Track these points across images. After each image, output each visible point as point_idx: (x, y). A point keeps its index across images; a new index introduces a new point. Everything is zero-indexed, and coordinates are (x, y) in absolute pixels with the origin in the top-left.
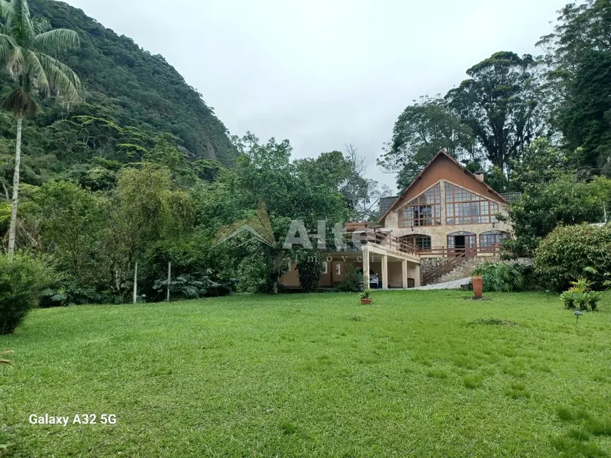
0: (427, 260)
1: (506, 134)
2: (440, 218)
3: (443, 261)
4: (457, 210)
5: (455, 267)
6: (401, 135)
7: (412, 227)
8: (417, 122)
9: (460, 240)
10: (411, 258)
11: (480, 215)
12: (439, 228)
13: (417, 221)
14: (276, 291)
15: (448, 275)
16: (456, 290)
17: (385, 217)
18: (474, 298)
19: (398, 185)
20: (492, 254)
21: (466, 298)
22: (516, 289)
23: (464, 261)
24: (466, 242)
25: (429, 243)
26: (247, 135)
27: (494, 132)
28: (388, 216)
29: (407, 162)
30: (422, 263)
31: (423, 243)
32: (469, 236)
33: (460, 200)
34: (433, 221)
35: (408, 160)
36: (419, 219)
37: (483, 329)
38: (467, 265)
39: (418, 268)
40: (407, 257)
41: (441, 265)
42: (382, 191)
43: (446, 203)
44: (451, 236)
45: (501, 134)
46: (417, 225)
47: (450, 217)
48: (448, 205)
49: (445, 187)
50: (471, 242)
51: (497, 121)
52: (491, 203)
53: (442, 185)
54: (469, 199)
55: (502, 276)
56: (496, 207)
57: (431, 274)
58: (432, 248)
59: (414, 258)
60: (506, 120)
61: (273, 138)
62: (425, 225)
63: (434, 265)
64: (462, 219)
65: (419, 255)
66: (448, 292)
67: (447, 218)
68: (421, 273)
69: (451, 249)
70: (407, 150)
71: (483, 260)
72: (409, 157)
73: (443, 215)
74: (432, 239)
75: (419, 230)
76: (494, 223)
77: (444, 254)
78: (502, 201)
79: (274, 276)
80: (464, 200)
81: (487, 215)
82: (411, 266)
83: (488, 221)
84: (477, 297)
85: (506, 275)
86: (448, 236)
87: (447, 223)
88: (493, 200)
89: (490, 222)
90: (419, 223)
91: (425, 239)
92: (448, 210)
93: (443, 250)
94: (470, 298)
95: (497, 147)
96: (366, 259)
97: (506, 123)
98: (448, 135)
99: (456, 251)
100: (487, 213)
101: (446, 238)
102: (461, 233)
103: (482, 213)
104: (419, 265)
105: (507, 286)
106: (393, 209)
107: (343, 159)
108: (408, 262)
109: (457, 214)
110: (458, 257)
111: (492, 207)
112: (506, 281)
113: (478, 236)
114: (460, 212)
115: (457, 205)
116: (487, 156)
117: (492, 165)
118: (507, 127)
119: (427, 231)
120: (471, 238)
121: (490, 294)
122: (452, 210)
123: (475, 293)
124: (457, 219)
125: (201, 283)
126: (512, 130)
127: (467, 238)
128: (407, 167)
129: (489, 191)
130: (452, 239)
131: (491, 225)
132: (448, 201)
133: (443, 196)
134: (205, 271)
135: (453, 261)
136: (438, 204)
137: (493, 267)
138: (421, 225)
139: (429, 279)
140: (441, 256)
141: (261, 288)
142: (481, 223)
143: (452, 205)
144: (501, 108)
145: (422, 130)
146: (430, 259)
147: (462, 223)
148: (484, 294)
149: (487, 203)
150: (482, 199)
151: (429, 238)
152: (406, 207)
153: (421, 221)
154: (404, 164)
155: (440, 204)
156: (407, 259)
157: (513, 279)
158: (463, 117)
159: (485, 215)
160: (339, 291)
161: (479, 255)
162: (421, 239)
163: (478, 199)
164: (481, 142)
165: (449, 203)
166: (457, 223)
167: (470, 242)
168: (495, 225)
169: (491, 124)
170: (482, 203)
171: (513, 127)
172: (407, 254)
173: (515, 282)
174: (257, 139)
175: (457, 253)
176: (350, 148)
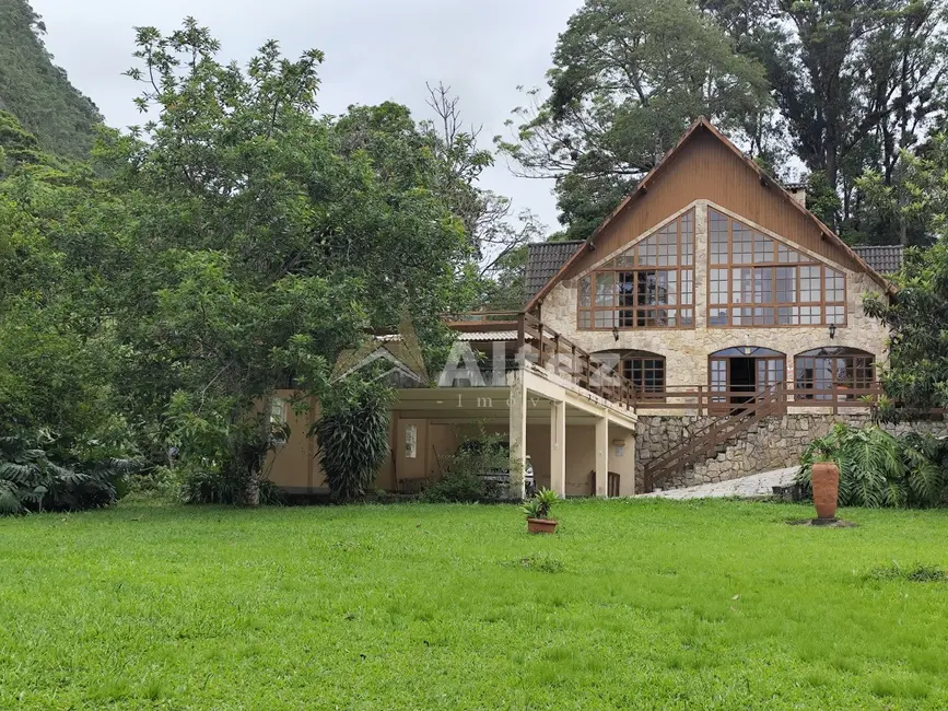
0: (656, 422)
1: (847, 90)
2: (693, 307)
3: (700, 425)
4: (737, 286)
5: (728, 442)
6: (575, 72)
7: (615, 330)
8: (619, 38)
9: (742, 369)
10: (617, 414)
11: (799, 304)
12: (688, 335)
13: (629, 314)
14: (256, 499)
15: (713, 466)
16: (765, 500)
17: (543, 297)
18: (814, 522)
19: (561, 212)
20: (828, 410)
21: (793, 521)
22: (915, 501)
23: (753, 428)
24: (760, 375)
25: (661, 374)
26: (184, 29)
27: (815, 82)
28: (549, 298)
29: (583, 150)
30: (642, 430)
31: (643, 374)
32: (766, 359)
33: (748, 260)
34: (671, 313)
35: (584, 143)
36: (636, 308)
37: (907, 592)
38: (763, 439)
39: (630, 445)
40: (610, 411)
41: (693, 435)
42: (519, 227)
43: (710, 266)
44: (719, 359)
45: (832, 89)
46: (629, 324)
47: (718, 306)
48: (714, 274)
49: (709, 220)
50: (771, 376)
51: (824, 53)
52: (829, 272)
53: (701, 214)
54: (769, 258)
55: (881, 465)
56: (840, 282)
57: (667, 461)
58: (668, 390)
59: (624, 416)
60: (848, 53)
61: (271, 44)
62: (652, 324)
63: (674, 435)
64: (748, 312)
65: (636, 407)
66: (743, 506)
67: (709, 307)
68: (639, 459)
69: (719, 394)
70: (584, 115)
71: (804, 425)
72: (588, 134)
73: (701, 300)
74: (669, 363)
75: (634, 339)
76: (833, 327)
77: (700, 406)
78: (856, 267)
79: (253, 454)
80: (758, 259)
81: (816, 304)
82: (617, 435)
83: (817, 320)
84: (824, 519)
85: (891, 463)
86: (711, 357)
87: (711, 323)
88: (834, 265)
89: (823, 324)
90: (635, 318)
91: (649, 364)
92: (714, 286)
93: (700, 395)
94: (803, 522)
95: (820, 124)
96: (520, 409)
97: (847, 58)
98: (697, 82)
99: (734, 400)
100: (816, 297)
101: (705, 363)
102: (748, 351)
103: (805, 297)
104: (635, 435)
105: (892, 492)
106: (566, 277)
107: (412, 126)
108: (612, 426)
109: (737, 297)
110: (740, 417)
111: (829, 284)
112: (891, 477)
113: (790, 360)
114: (743, 292)
115: (737, 273)
116: (795, 146)
117: (809, 172)
118: (849, 73)
119: (656, 341)
120: (771, 364)
121: (852, 512)
122: (724, 286)
123: (819, 509)
124: (737, 312)
125: (25, 469)
126: (861, 82)
127: (760, 365)
128: (583, 164)
129: (825, 238)
130: (723, 366)
131: (827, 330)
132: (714, 261)
133: (702, 246)
134: (32, 435)
135: (725, 426)
136: (687, 268)
137: (858, 440)
138: (641, 324)
139: (661, 475)
140: (693, 413)
141: (205, 489)
142: (799, 325)
143: (724, 273)
144: (838, 18)
145: (630, 63)
146: (664, 419)
147: (749, 323)
148: (839, 513)
149: (816, 271)
150: (804, 259)
151: (660, 362)
152: (600, 274)
153: (641, 313)
154: (574, 156)
155: (693, 268)
156: (609, 417)
157: (908, 474)
158: (736, 36)
159: (810, 304)
160: (441, 501)
161: (791, 410)
162: (638, 364)
163: (793, 258)
164: (783, 106)
165: (719, 267)
166: (737, 321)
167: (767, 374)
168: (837, 331)
169: (807, 62)
170: (804, 271)
171: (862, 73)
172: (609, 403)
173: (913, 481)
174: (214, 46)
175: (737, 406)
176: (438, 95)
